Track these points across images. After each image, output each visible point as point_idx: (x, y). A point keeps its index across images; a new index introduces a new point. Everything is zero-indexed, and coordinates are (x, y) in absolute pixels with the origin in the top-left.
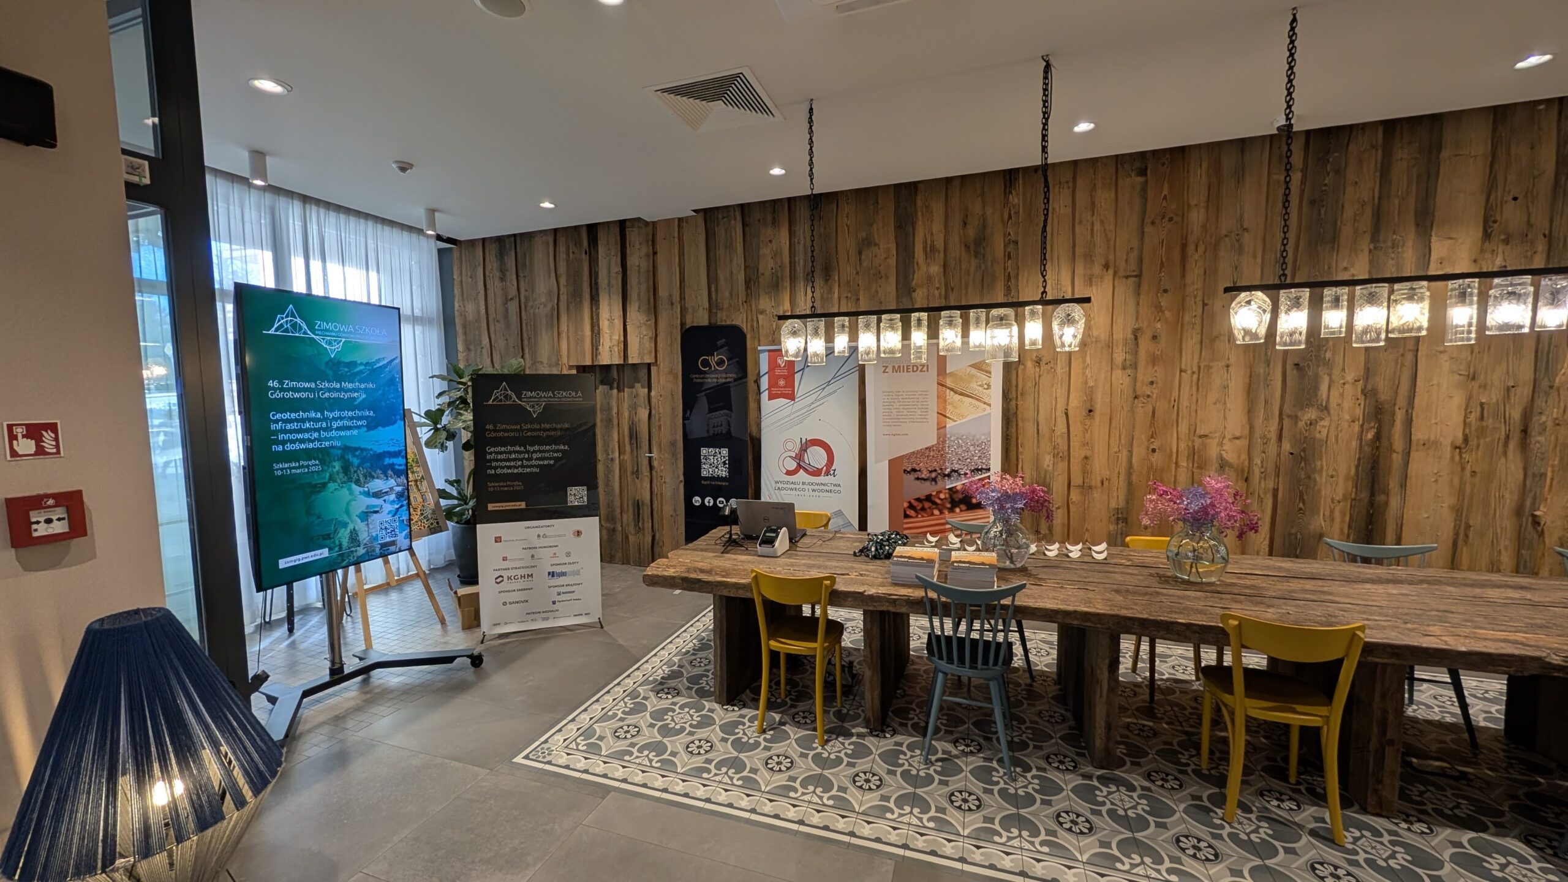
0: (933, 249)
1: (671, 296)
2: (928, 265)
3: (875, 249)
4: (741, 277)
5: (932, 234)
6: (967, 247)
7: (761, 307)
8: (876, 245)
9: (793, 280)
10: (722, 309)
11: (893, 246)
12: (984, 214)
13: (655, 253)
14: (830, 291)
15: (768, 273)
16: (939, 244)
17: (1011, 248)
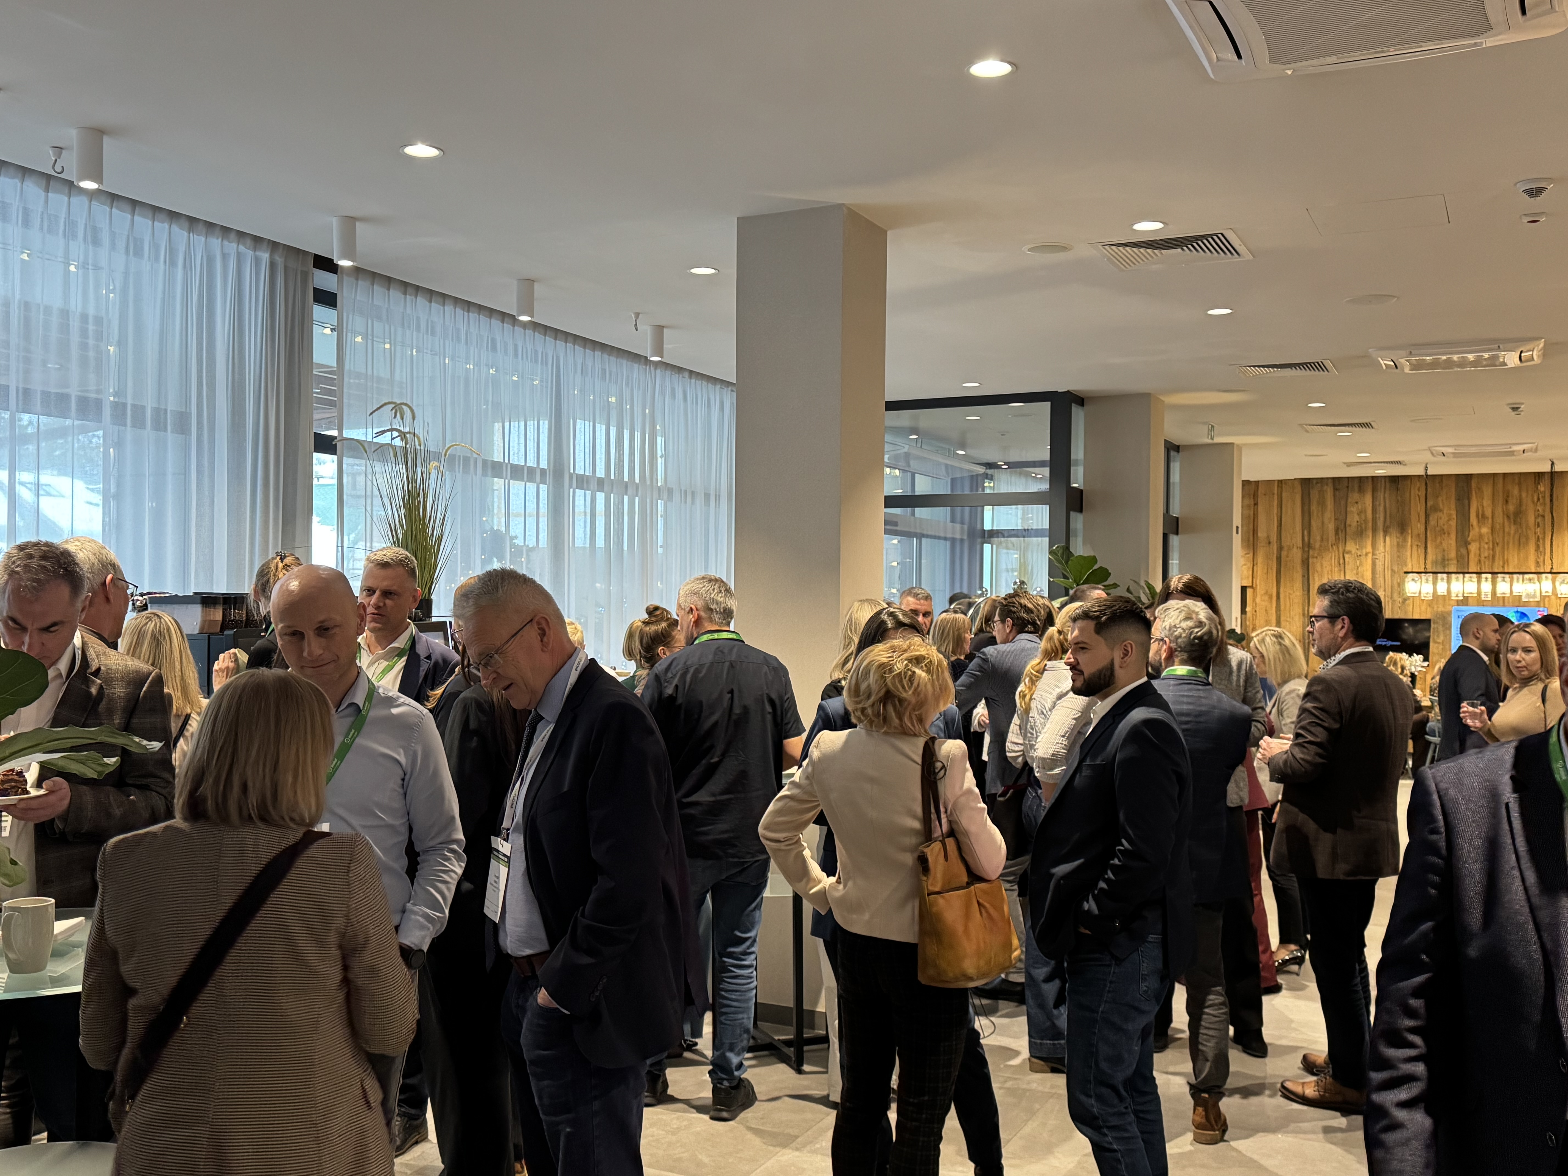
0: (1484, 516)
1: (1268, 537)
2: (1480, 527)
3: (1440, 514)
4: (1331, 527)
5: (1483, 507)
6: (1508, 517)
7: (1348, 548)
8: (1441, 511)
9: (1375, 530)
10: (1314, 549)
11: (1454, 513)
12: (1520, 495)
13: (1256, 504)
14: (1405, 540)
15: (1354, 524)
16: (1488, 513)
17: (1539, 520)
